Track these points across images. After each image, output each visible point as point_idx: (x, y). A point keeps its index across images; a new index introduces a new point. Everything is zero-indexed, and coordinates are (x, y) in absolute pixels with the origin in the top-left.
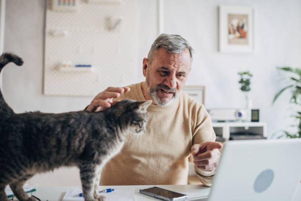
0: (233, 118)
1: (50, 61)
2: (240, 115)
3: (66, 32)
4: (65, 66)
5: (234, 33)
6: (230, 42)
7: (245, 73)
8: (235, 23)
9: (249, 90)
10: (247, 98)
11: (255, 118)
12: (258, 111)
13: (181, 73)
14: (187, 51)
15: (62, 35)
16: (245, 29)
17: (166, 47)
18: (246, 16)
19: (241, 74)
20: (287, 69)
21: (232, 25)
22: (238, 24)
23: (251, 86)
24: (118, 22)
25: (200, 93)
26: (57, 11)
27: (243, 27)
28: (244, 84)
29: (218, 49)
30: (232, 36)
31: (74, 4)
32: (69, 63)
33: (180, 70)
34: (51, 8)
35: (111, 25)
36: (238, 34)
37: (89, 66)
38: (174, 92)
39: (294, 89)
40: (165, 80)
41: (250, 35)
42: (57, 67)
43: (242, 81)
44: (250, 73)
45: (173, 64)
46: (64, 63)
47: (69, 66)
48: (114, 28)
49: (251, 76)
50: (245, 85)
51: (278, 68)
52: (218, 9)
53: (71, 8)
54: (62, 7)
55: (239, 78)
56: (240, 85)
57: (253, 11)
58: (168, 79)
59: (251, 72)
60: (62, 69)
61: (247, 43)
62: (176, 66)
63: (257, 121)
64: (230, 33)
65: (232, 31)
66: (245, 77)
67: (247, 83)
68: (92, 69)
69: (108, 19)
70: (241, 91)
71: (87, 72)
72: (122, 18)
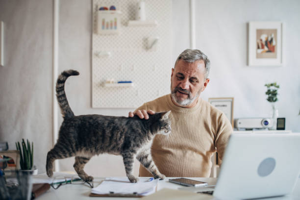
0: (260, 126)
1: (96, 79)
2: (266, 123)
3: (109, 53)
4: (109, 82)
5: (263, 47)
6: (258, 56)
7: (272, 85)
8: (264, 38)
9: (276, 100)
10: (273, 108)
11: (282, 126)
12: (284, 119)
13: (193, 78)
15: (107, 55)
16: (274, 43)
18: (275, 31)
19: (268, 86)
21: (261, 40)
22: (267, 39)
23: (278, 97)
24: (155, 42)
25: (229, 104)
26: (101, 35)
27: (271, 41)
28: (270, 95)
29: (247, 64)
30: (260, 51)
31: (116, 28)
32: (113, 80)
33: (192, 75)
34: (96, 32)
35: (148, 45)
36: (266, 49)
37: (130, 82)
38: (188, 93)
40: (180, 83)
41: (278, 49)
42: (102, 84)
43: (268, 92)
44: (277, 85)
45: (186, 71)
46: (108, 80)
47: (113, 82)
48: (151, 47)
49: (278, 87)
50: (272, 96)
52: (248, 25)
53: (113, 31)
54: (106, 31)
55: (266, 89)
56: (267, 96)
57: (282, 25)
60: (107, 85)
61: (275, 57)
62: (189, 72)
63: (283, 129)
64: (258, 48)
65: (260, 46)
66: (272, 88)
67: (274, 93)
68: (132, 84)
69: (146, 40)
70: (268, 102)
71: (128, 87)
72: (158, 38)
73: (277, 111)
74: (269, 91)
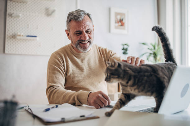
1: (9, 32)
3: (20, 15)
4: (20, 35)
5: (118, 23)
7: (126, 45)
8: (119, 17)
9: (127, 54)
16: (124, 21)
17: (73, 19)
18: (124, 14)
19: (123, 45)
20: (144, 44)
21: (117, 19)
22: (120, 18)
23: (128, 52)
24: (53, 11)
27: (122, 20)
29: (110, 31)
30: (117, 25)
32: (22, 34)
35: (49, 13)
36: (120, 24)
37: (35, 36)
38: (89, 40)
39: (148, 54)
40: (81, 37)
41: (126, 25)
43: (123, 49)
46: (19, 34)
47: (22, 36)
48: (51, 15)
49: (128, 46)
51: (140, 43)
52: (110, 9)
55: (122, 47)
56: (123, 51)
57: (128, 12)
58: (82, 36)
59: (128, 44)
60: (18, 37)
61: (124, 29)
65: (117, 22)
66: (125, 47)
67: (126, 50)
68: (37, 38)
69: (47, 9)
70: (123, 54)
71: (33, 40)
72: (55, 9)
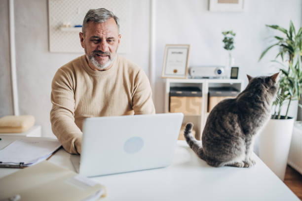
0: (214, 75)
1: (53, 23)
2: (219, 72)
4: (65, 26)
7: (228, 33)
9: (232, 48)
10: (230, 56)
11: (234, 75)
12: (238, 68)
13: (109, 38)
14: (113, 19)
17: (93, 19)
19: (225, 34)
20: (275, 27)
25: (185, 51)
28: (227, 43)
29: (208, 8)
32: (69, 24)
33: (109, 36)
38: (108, 54)
40: (98, 46)
42: (59, 27)
43: (225, 40)
44: (234, 32)
45: (101, 32)
46: (65, 23)
47: (69, 26)
49: (234, 35)
51: (267, 26)
55: (223, 37)
56: (224, 44)
58: (100, 45)
60: (63, 29)
61: (237, 2)
62: (104, 33)
63: (236, 78)
66: (229, 36)
67: (230, 42)
70: (223, 49)
73: (233, 59)
74: (226, 38)
